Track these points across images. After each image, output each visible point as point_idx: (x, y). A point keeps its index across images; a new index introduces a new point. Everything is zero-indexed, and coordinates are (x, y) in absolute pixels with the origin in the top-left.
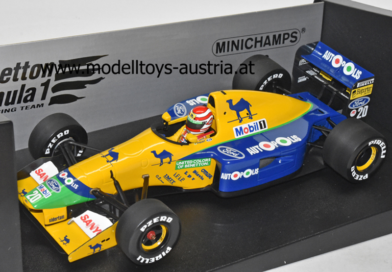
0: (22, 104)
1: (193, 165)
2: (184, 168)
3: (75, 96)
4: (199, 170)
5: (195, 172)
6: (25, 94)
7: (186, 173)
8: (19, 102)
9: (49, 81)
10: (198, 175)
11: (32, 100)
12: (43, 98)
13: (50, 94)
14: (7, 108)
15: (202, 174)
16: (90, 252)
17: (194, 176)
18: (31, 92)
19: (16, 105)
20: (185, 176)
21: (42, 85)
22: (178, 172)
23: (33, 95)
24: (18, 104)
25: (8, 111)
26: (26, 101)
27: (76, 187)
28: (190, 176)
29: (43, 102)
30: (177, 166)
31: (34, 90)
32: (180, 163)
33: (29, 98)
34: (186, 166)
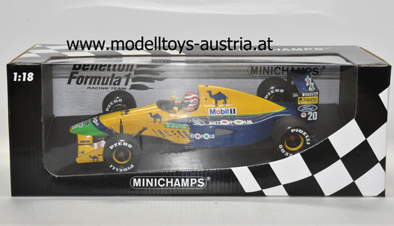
0: (112, 86)
1: (177, 127)
2: (170, 127)
3: (147, 87)
4: (181, 131)
5: (178, 132)
6: (114, 80)
7: (172, 131)
8: (110, 84)
9: (130, 74)
10: (180, 134)
11: (118, 84)
12: (126, 84)
13: (130, 83)
14: (103, 86)
15: (183, 134)
16: (91, 160)
17: (177, 134)
18: (118, 79)
19: (108, 86)
20: (172, 134)
21: (126, 76)
22: (167, 130)
23: (119, 81)
24: (110, 86)
25: (103, 89)
26: (114, 84)
27: (97, 124)
28: (175, 134)
29: (126, 87)
30: (165, 126)
31: (120, 78)
32: (167, 124)
33: (117, 83)
34: (172, 126)
